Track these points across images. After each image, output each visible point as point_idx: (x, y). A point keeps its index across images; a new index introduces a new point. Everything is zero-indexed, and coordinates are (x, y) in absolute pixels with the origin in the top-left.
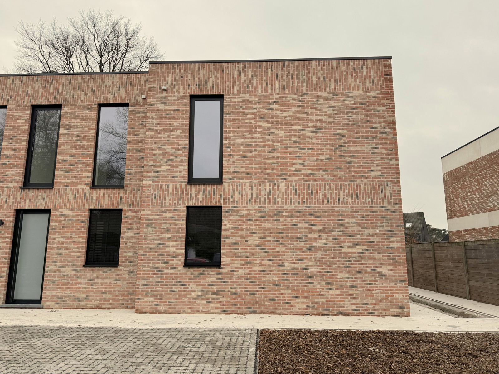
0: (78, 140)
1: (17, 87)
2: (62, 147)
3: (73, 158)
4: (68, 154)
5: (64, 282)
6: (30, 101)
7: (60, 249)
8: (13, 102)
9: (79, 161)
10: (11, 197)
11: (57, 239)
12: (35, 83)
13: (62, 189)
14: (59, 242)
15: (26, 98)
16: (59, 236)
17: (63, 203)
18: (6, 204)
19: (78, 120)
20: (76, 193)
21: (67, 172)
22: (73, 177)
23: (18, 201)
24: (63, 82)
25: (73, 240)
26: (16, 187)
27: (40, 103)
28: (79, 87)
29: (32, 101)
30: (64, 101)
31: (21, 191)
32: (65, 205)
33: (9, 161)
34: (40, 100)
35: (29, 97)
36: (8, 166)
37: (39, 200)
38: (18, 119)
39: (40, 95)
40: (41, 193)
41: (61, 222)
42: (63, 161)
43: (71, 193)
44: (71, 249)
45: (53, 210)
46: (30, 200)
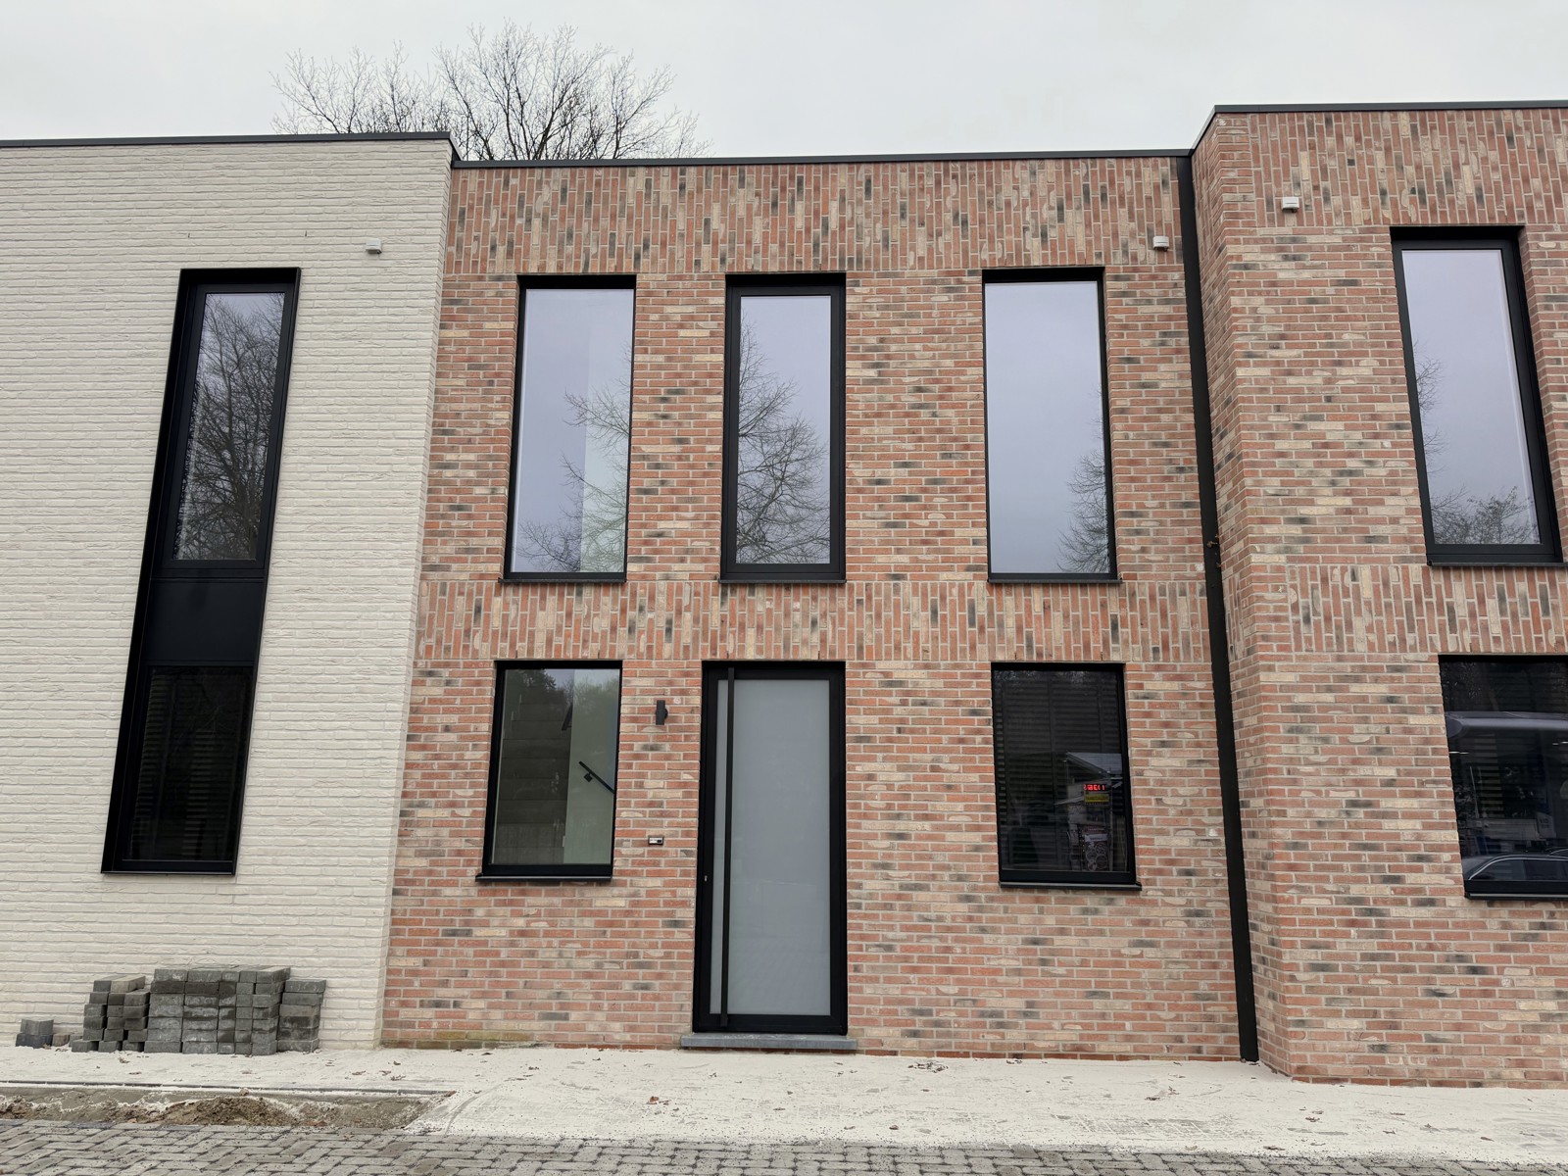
0: (921, 406)
1: (665, 208)
2: (864, 431)
3: (910, 474)
4: (889, 457)
5: (929, 949)
6: (723, 261)
7: (898, 817)
8: (654, 262)
9: (935, 482)
10: (688, 616)
11: (882, 777)
12: (732, 192)
13: (878, 586)
14: (890, 787)
15: (706, 248)
16: (888, 766)
17: (888, 641)
18: (669, 640)
19: (914, 330)
20: (934, 602)
21: (895, 525)
22: (917, 543)
23: (714, 633)
24: (842, 192)
25: (945, 782)
26: (702, 577)
27: (759, 269)
28: (903, 207)
29: (729, 260)
30: (851, 260)
31: (724, 595)
32: (897, 648)
33: (663, 483)
34: (760, 257)
35: (715, 243)
36: (661, 501)
37: (796, 626)
38: (681, 326)
39: (757, 239)
40: (799, 603)
41: (888, 712)
42: (870, 482)
43: (916, 602)
44: (941, 817)
45: (853, 665)
46: (760, 628)
